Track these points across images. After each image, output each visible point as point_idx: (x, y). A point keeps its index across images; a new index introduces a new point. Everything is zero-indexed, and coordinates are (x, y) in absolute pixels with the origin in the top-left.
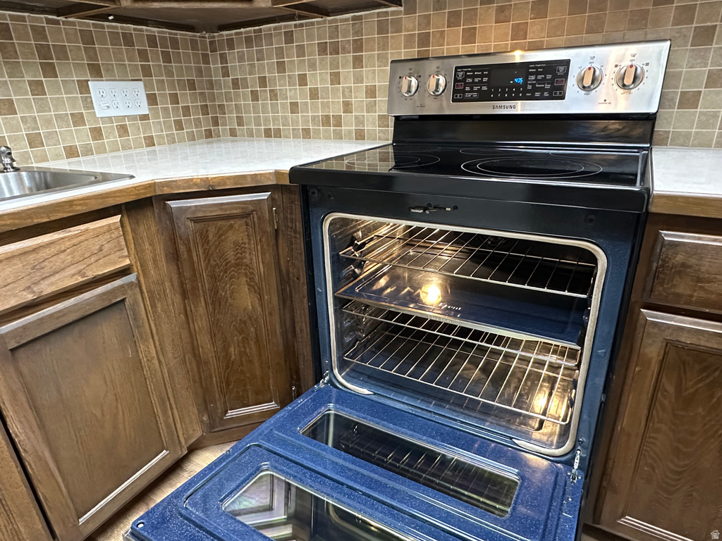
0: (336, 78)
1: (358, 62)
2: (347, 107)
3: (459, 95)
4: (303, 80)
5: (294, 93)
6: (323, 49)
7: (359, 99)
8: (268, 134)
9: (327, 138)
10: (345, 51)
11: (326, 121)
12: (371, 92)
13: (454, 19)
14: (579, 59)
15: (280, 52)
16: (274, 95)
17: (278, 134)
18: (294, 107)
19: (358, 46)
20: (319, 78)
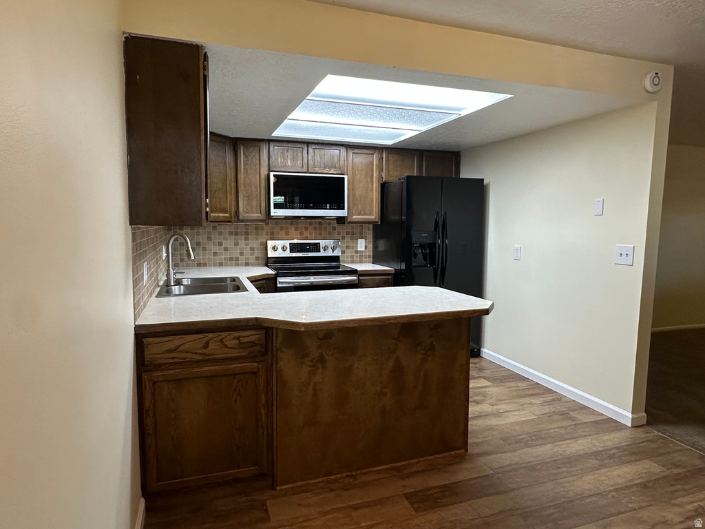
0: (236, 244)
1: (246, 239)
2: (242, 254)
3: (292, 251)
4: (220, 244)
5: (216, 249)
6: (231, 233)
7: (247, 251)
8: (199, 265)
9: (231, 265)
10: (241, 234)
11: (231, 259)
12: (252, 249)
13: (282, 228)
14: (323, 243)
15: (209, 233)
16: (204, 249)
17: (205, 265)
18: (215, 254)
19: (247, 233)
20: (229, 243)
